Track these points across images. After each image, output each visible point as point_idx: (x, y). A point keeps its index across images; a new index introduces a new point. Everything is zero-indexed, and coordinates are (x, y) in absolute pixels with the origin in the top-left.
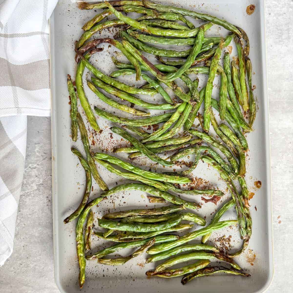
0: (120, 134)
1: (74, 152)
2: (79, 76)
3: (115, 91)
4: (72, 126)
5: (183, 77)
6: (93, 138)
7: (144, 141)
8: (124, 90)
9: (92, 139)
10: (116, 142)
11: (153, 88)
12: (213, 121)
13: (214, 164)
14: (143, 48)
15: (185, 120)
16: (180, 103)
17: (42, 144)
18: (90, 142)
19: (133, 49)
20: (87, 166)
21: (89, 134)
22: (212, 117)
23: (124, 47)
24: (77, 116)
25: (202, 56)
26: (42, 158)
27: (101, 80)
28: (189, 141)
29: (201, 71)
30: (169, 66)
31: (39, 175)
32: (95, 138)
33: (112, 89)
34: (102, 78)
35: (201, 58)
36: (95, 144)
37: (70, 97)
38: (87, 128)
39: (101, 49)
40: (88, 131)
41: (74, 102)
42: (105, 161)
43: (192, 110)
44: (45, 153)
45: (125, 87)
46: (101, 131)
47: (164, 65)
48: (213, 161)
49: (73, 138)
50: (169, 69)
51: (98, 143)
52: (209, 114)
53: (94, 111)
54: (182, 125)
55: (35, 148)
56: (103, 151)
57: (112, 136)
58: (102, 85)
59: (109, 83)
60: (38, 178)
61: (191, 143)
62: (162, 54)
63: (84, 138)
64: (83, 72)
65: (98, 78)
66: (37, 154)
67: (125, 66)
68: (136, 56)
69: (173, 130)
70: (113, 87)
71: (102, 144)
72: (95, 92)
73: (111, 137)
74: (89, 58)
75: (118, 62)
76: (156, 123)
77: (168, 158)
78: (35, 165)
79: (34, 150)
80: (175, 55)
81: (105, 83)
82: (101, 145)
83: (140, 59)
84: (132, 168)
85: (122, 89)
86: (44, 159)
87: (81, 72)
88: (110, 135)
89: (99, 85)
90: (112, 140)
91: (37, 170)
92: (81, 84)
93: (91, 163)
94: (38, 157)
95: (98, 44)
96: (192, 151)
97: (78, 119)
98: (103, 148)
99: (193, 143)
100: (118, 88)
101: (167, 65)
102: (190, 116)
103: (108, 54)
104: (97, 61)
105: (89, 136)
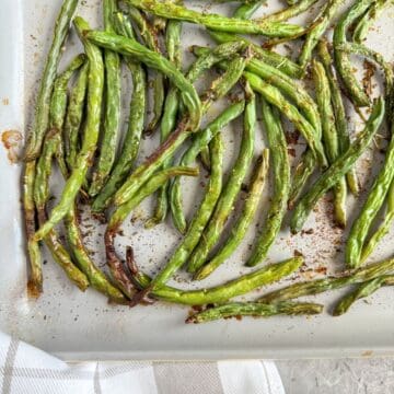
0: (307, 214)
1: (345, 311)
2: (185, 297)
3: (215, 223)
4: (290, 313)
5: (191, 76)
6: (311, 270)
7: (325, 162)
8: (214, 204)
9: (313, 274)
10: (320, 224)
11: (209, 145)
12: (282, 17)
13: (372, 15)
14: (129, 162)
15: (280, 73)
16: (245, 84)
17: (319, 374)
18: (321, 276)
19: (132, 183)
20: (373, 283)
21: (302, 280)
22: (273, 19)
23: (126, 203)
24: (268, 303)
25: (145, 36)
26: (347, 373)
27: (192, 253)
28: (324, 66)
29: (176, 39)
30: (166, 109)
31: (380, 378)
32: (312, 267)
33: (212, 230)
34: (188, 250)
35: (149, 38)
36: (325, 266)
37: (225, 318)
38: (290, 283)
39: (130, 251)
40: (297, 281)
41: (239, 310)
42: (365, 246)
43: (260, 58)
44: (337, 368)
45: (210, 203)
46: (297, 254)
47: (164, 119)
48: (366, 17)
49: (316, 312)
50: (172, 107)
51: (321, 259)
52: (269, 25)
53: (254, 268)
54: (291, 81)
55: (325, 386)
56: (338, 251)
57: (307, 230)
58: (204, 250)
59: (199, 235)
60: (385, 379)
61: (327, 63)
62: (139, 125)
63: (313, 289)
64: (175, 290)
65: (189, 259)
66: (337, 382)
67: (163, 202)
68: (145, 177)
69: (300, 101)
70: (208, 226)
71: (325, 252)
72: (217, 265)
73: (309, 232)
74: (146, 276)
75: (155, 216)
76: (283, 138)
77: (358, 112)
78: (361, 386)
79: (328, 388)
80: (142, 96)
81: (200, 244)
82: (326, 255)
83: (153, 167)
84: (380, 187)
85: (212, 209)
86: (348, 368)
87: (177, 295)
88: (305, 235)
89: (204, 256)
90: (315, 231)
91: (371, 382)
92: (202, 295)
93: (367, 275)
94: (343, 381)
95: (118, 257)
96: (345, 62)
97: (275, 301)
98: (333, 250)
99: (328, 59)
100: (208, 217)
101: (163, 112)
102: (273, 63)
103: (137, 236)
104: (150, 260)
105: (307, 279)
